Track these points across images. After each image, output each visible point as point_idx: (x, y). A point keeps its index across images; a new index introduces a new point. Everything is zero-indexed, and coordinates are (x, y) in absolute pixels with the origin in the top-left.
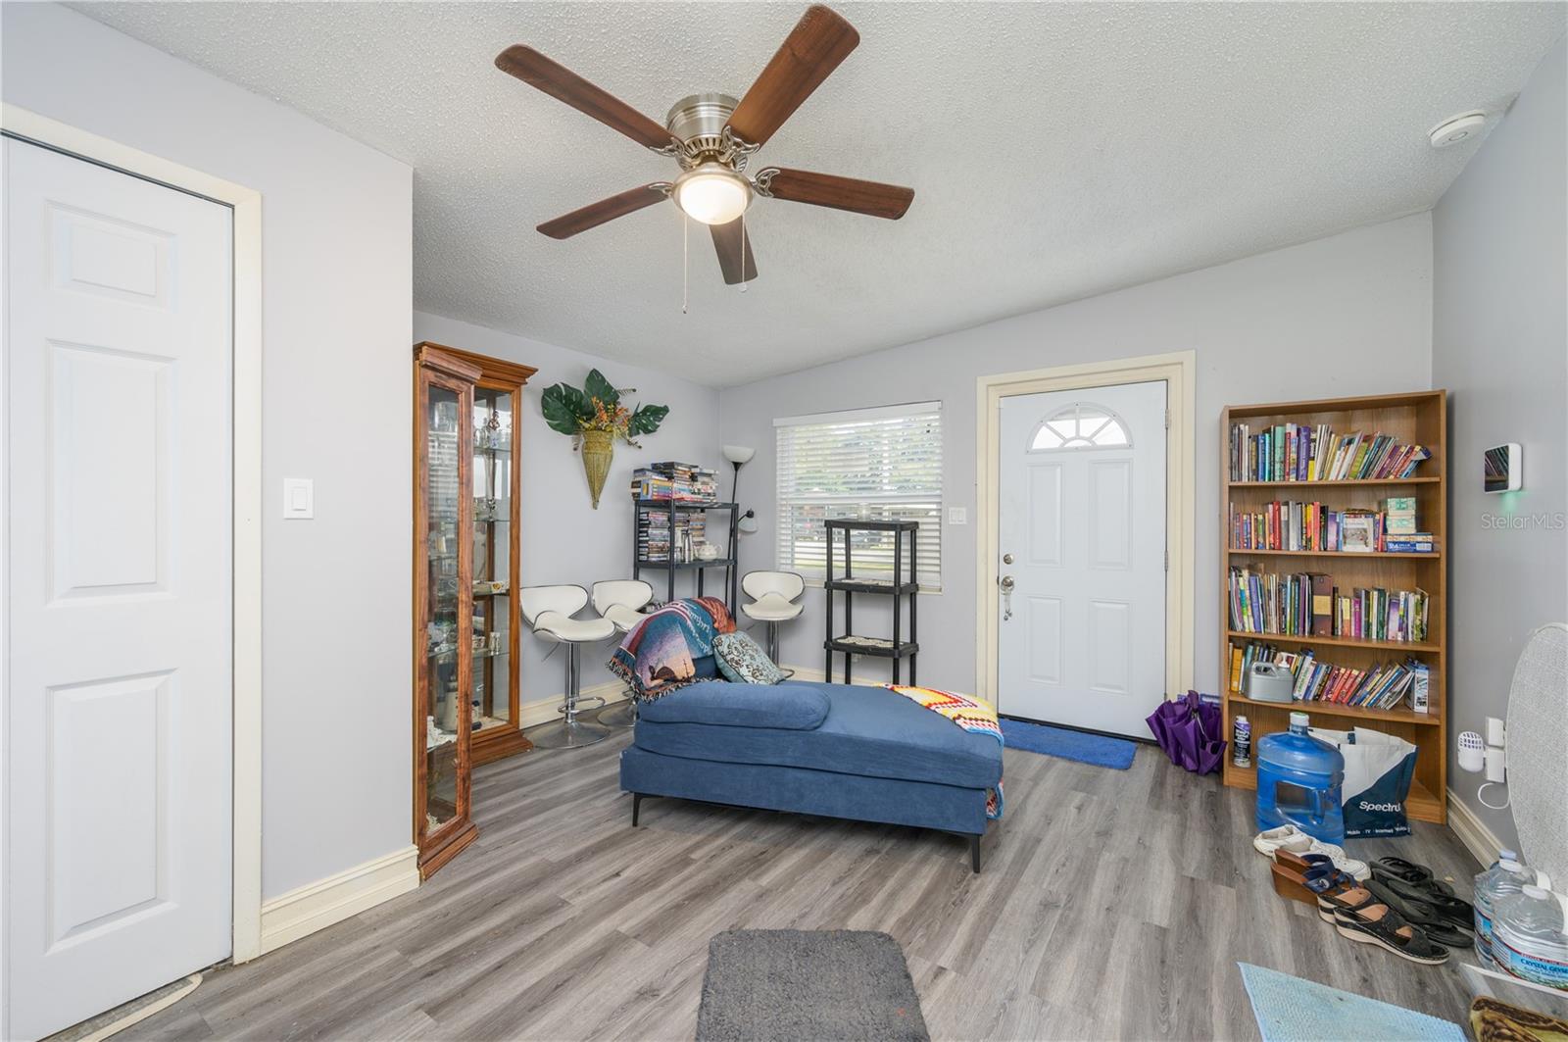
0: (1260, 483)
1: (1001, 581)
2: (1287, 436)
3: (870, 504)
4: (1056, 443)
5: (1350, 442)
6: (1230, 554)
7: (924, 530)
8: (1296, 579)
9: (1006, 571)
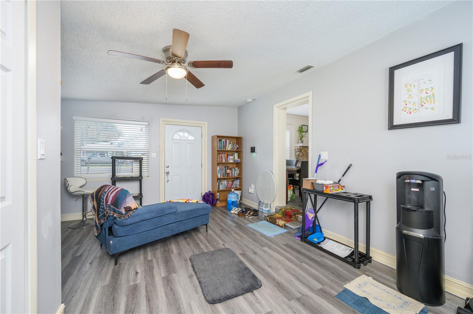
0: (222, 150)
1: (166, 173)
2: (224, 141)
3: (127, 151)
4: (179, 138)
5: (231, 143)
6: (218, 163)
7: (144, 159)
8: (225, 167)
9: (167, 170)
